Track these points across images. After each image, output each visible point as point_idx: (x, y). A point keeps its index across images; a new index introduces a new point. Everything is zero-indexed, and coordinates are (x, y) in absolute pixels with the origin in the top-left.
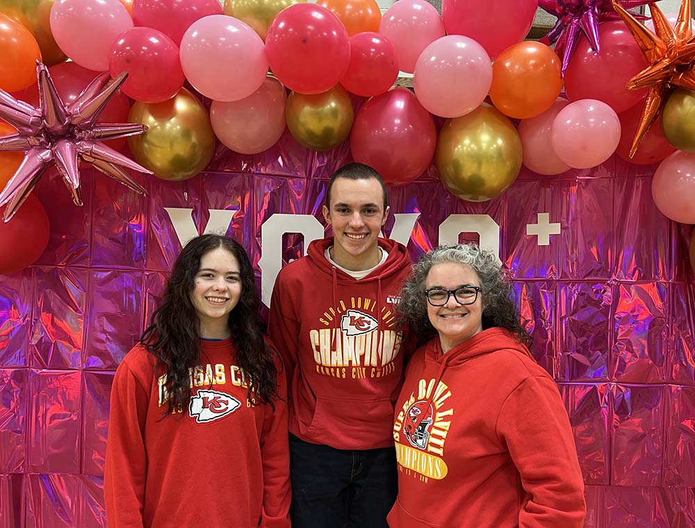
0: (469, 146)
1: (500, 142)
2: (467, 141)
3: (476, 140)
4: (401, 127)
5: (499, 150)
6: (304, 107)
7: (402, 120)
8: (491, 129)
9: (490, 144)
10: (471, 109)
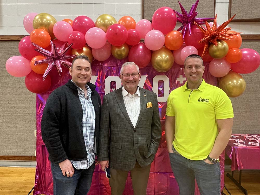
0: (160, 58)
1: (168, 56)
2: (159, 56)
3: (161, 56)
4: (142, 53)
5: (168, 58)
6: (116, 49)
7: (142, 51)
8: (165, 53)
9: (165, 57)
10: (160, 48)
